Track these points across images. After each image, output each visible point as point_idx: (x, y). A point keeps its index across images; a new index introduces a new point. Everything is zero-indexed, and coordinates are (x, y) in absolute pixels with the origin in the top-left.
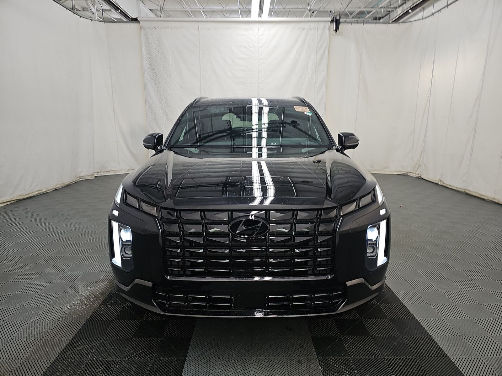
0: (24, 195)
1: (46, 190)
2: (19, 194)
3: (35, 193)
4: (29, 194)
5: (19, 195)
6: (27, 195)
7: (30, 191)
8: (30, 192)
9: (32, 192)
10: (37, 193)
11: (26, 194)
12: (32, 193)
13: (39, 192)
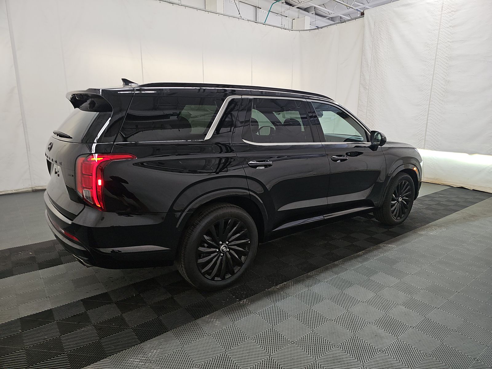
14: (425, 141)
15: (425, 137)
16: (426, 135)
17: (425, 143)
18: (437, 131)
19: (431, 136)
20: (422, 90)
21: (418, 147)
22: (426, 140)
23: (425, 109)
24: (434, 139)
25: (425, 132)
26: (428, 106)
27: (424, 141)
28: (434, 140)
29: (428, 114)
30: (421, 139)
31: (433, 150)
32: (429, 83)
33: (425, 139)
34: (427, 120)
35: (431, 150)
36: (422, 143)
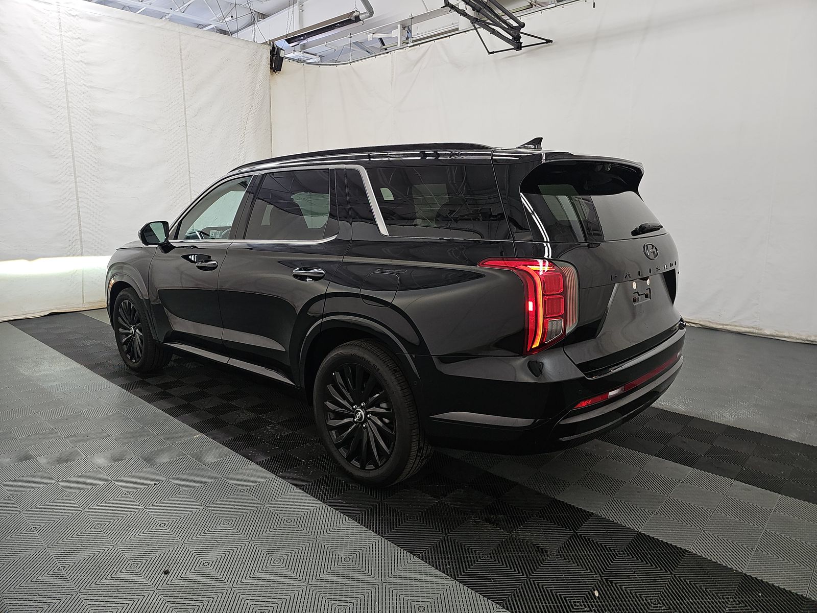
0: (717, 324)
1: (774, 334)
2: (708, 318)
3: (741, 328)
4: (728, 325)
5: (708, 320)
6: (723, 325)
7: (734, 320)
8: (731, 322)
9: (735, 324)
10: (748, 330)
11: (722, 323)
12: (736, 326)
13: (751, 330)
14: (81, 242)
15: (81, 236)
16: (81, 233)
17: (82, 247)
18: (99, 225)
19: (91, 233)
20: (56, 156)
21: (72, 254)
22: (83, 240)
23: (70, 189)
24: (96, 237)
25: (78, 228)
26: (73, 185)
27: (79, 243)
28: (97, 240)
29: (77, 197)
30: (74, 239)
31: (97, 255)
32: (66, 146)
33: (81, 240)
34: (78, 207)
35: (95, 255)
36: (76, 246)
